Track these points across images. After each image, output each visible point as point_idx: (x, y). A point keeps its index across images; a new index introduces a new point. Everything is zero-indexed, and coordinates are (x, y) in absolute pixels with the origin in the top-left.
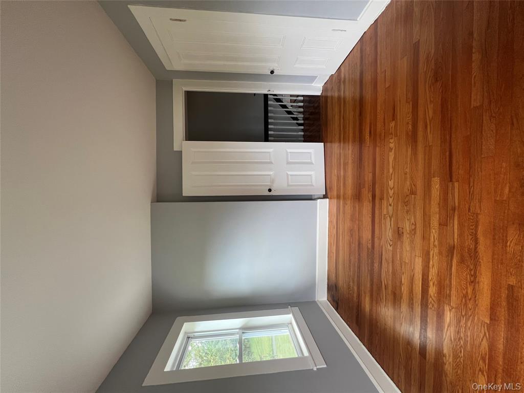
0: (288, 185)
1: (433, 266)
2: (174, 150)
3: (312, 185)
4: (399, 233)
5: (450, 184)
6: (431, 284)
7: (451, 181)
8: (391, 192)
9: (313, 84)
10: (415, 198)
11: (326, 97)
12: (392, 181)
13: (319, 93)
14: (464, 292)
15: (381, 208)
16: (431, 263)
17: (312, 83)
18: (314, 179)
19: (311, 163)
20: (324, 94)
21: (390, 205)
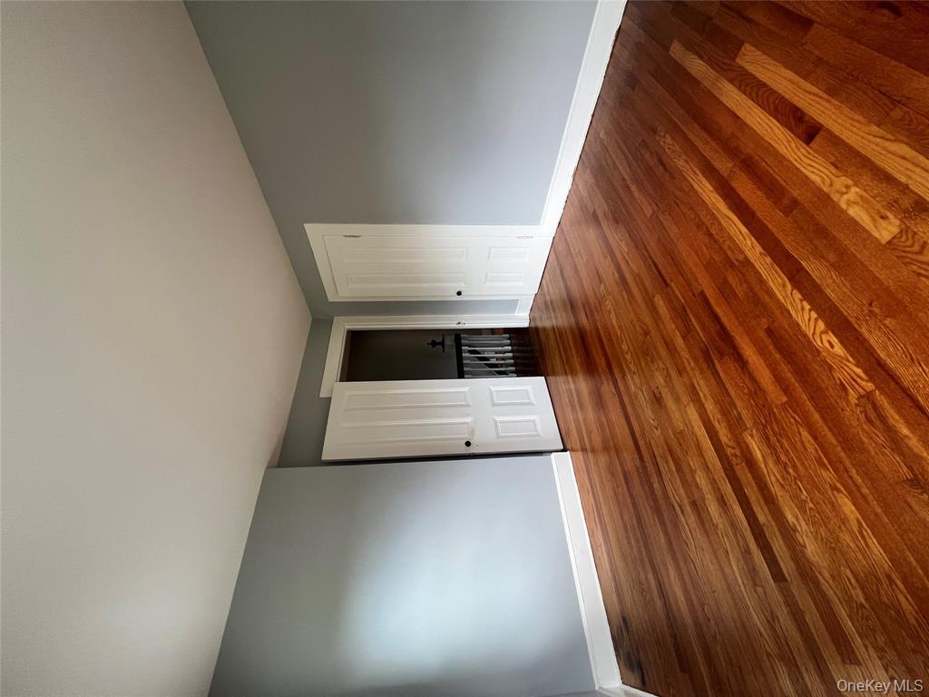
0: (498, 437)
1: (705, 396)
2: (321, 396)
3: (538, 436)
4: (657, 400)
5: (669, 290)
6: (716, 425)
7: (667, 285)
8: (628, 357)
9: (516, 314)
10: (651, 337)
11: (537, 329)
12: (624, 343)
13: (525, 324)
14: (746, 391)
15: (628, 389)
16: (701, 395)
17: (514, 312)
18: (539, 426)
19: (531, 404)
20: (533, 325)
21: (634, 373)
